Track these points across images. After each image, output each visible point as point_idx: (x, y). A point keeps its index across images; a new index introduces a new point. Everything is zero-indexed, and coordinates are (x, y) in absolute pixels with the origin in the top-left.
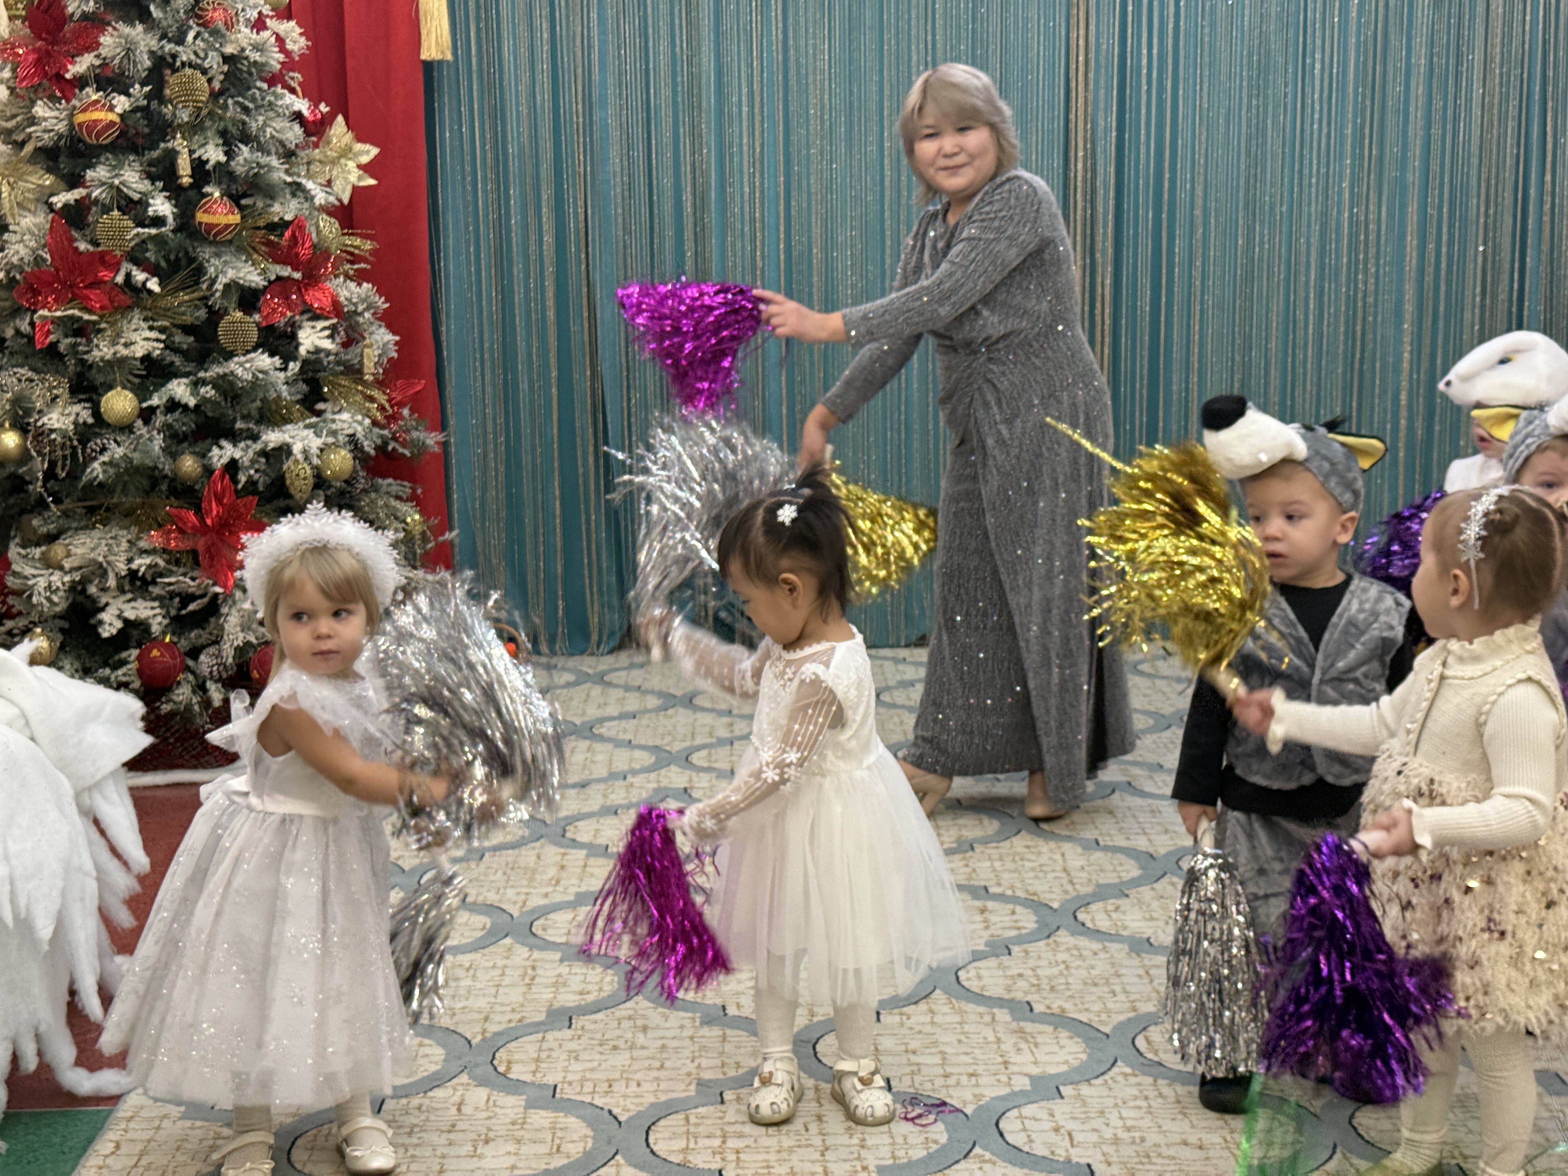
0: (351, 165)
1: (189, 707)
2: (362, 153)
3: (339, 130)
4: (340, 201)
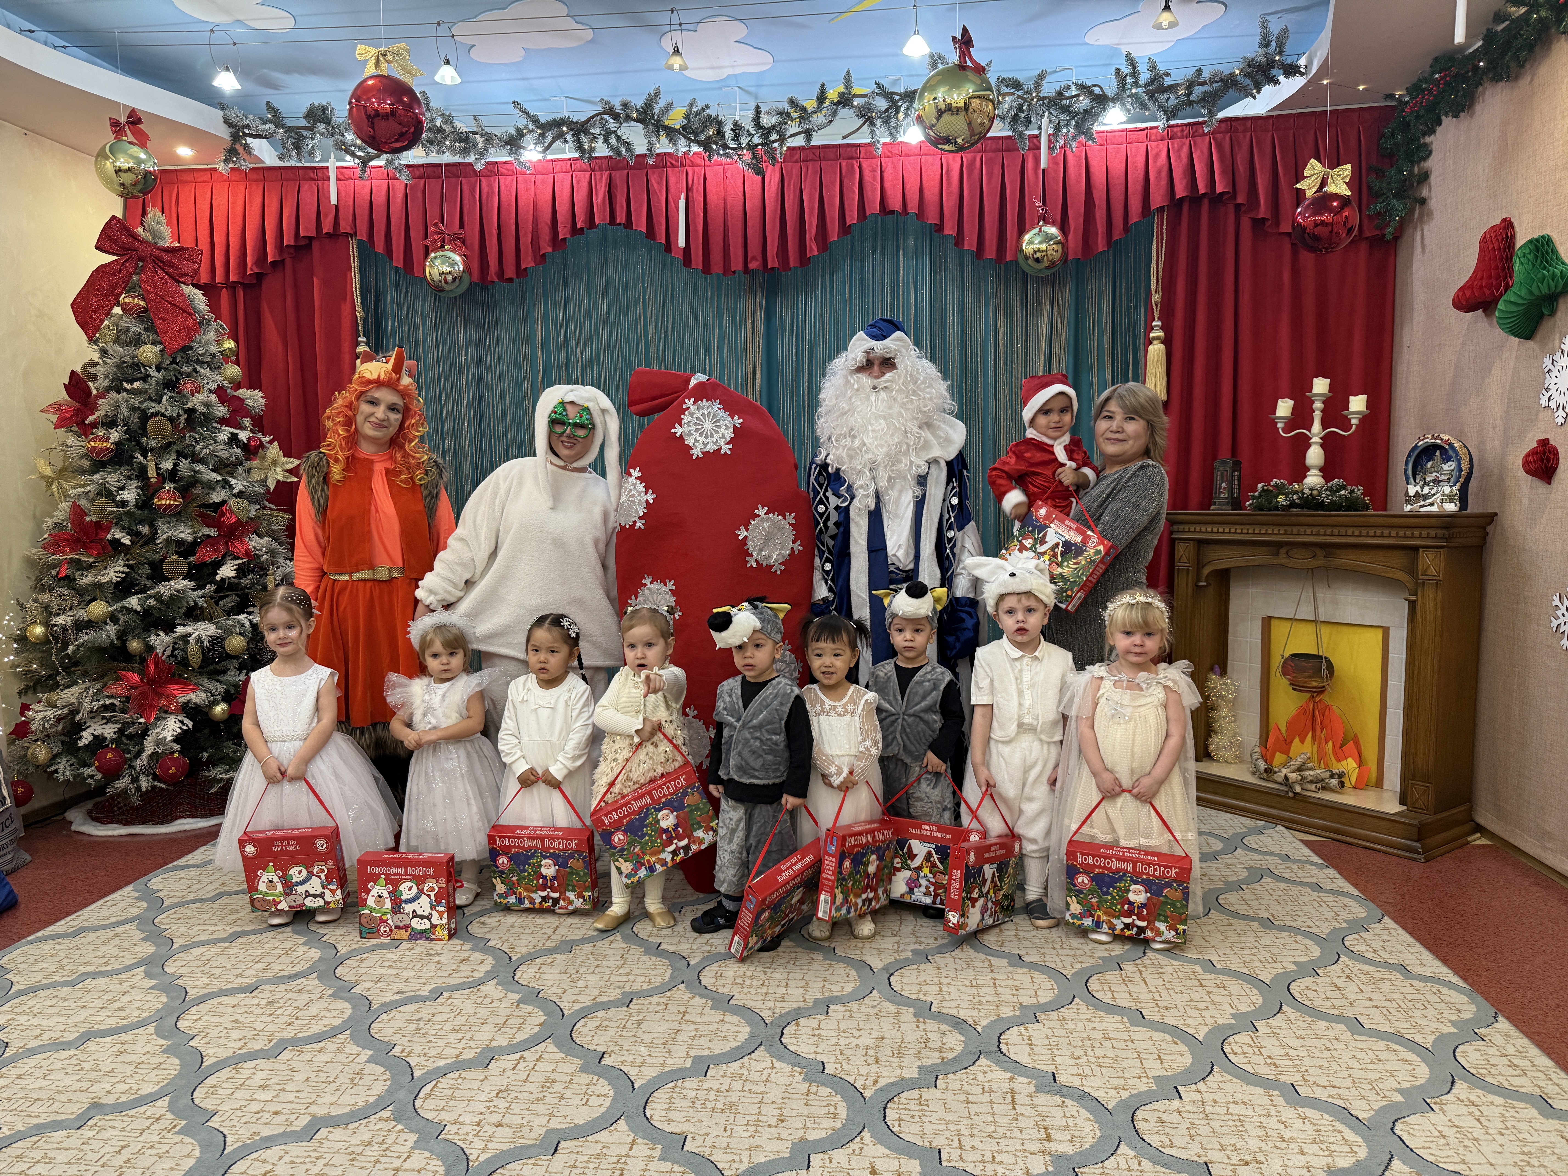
0: (279, 469)
1: (124, 792)
2: (287, 463)
3: (274, 450)
4: (268, 489)
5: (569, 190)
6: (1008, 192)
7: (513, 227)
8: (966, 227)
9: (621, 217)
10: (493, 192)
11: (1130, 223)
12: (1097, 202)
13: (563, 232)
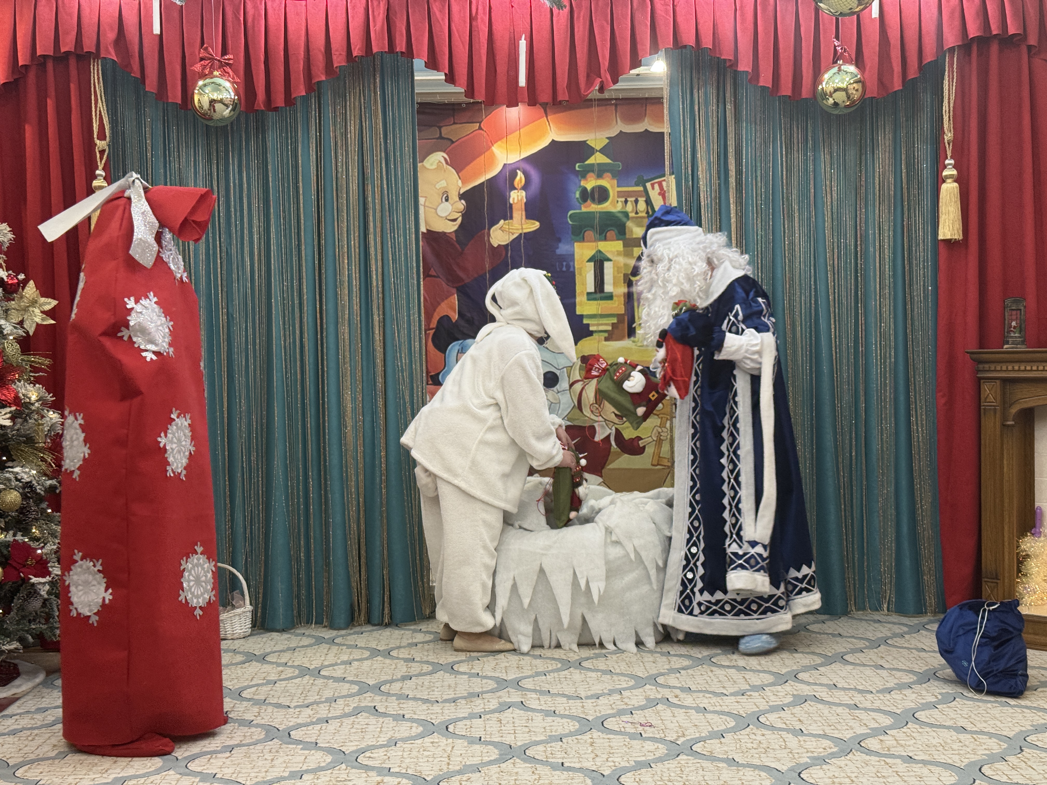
0: (37, 311)
2: (45, 304)
3: (31, 290)
4: (27, 333)
5: (344, 15)
6: (802, 29)
7: (282, 53)
8: (761, 63)
9: (401, 46)
10: (260, 15)
11: (925, 62)
12: (892, 41)
13: (339, 60)
